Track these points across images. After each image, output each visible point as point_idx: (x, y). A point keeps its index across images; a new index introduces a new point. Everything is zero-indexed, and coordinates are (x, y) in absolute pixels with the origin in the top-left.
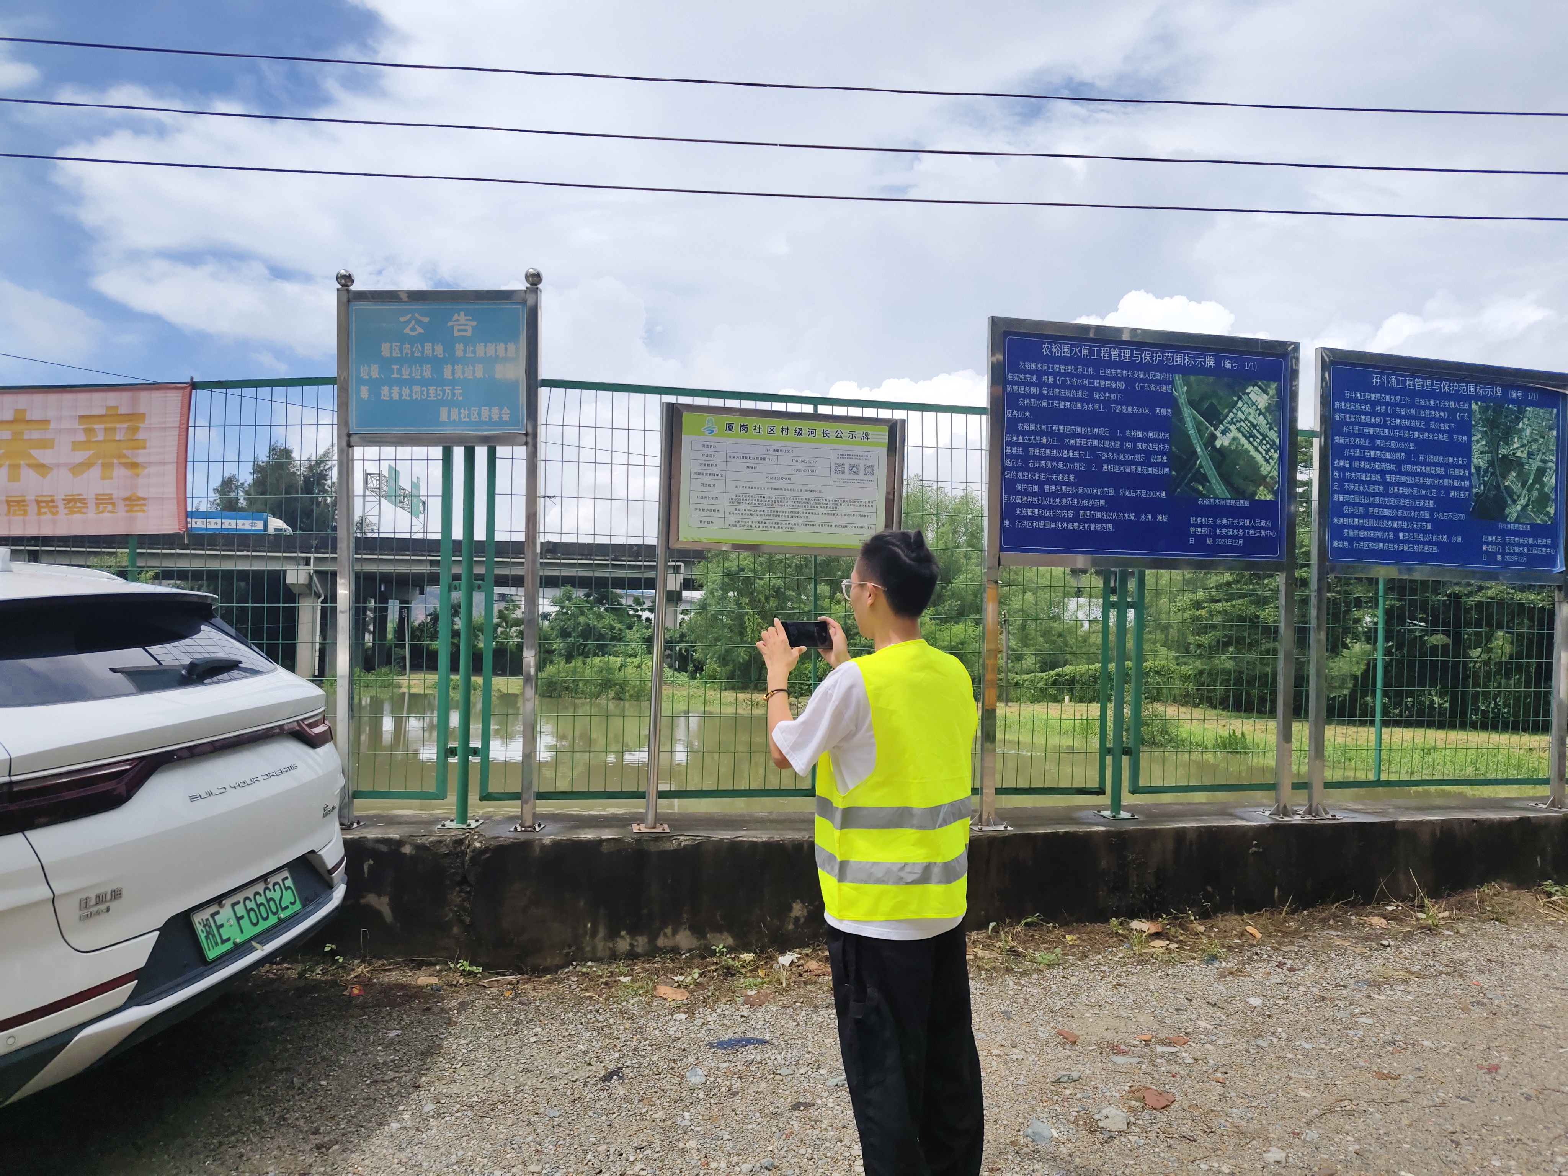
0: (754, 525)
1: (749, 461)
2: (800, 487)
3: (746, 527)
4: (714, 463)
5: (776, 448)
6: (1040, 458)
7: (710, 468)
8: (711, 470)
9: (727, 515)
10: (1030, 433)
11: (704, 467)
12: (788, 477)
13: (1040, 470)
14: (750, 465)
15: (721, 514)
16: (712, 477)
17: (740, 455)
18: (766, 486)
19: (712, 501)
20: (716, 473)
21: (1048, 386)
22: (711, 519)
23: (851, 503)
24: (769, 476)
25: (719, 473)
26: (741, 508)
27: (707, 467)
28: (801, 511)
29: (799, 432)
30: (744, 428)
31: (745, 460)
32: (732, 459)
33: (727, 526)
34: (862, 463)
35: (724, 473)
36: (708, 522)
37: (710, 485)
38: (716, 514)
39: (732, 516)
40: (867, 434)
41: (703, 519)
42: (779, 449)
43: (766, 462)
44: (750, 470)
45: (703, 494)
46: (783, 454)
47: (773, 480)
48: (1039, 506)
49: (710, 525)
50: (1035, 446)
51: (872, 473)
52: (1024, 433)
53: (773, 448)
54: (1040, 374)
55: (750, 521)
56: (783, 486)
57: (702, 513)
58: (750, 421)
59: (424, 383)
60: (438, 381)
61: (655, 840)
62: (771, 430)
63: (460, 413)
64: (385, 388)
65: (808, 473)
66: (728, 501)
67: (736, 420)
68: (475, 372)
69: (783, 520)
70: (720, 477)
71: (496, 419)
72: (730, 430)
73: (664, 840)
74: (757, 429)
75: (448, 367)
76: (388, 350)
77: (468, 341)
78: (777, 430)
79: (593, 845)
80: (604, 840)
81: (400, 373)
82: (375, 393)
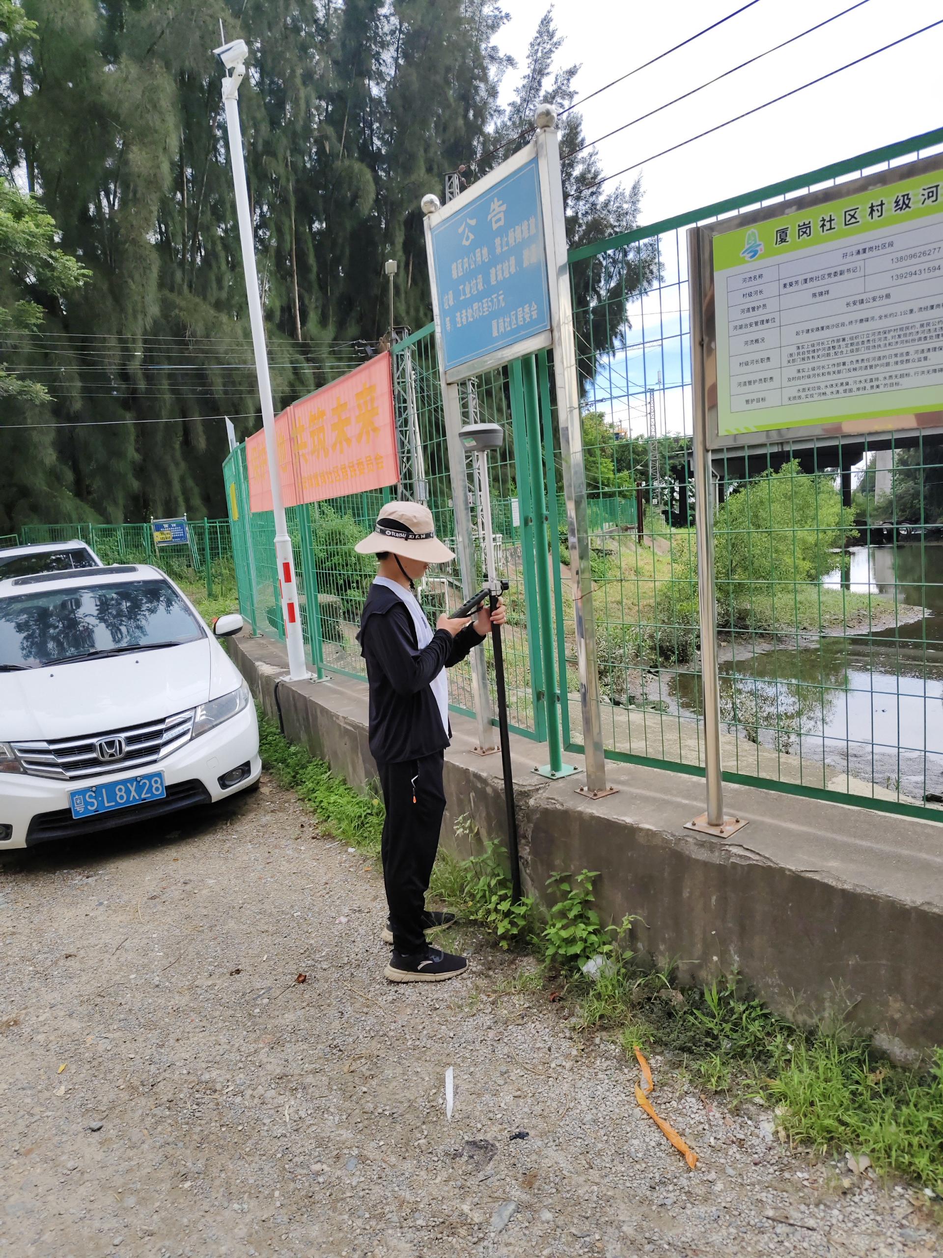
0: (828, 391)
1: (815, 283)
2: (907, 306)
3: (816, 397)
4: (761, 303)
5: (861, 248)
7: (756, 313)
8: (758, 315)
9: (785, 383)
11: (747, 315)
12: (884, 292)
14: (817, 290)
15: (776, 383)
16: (760, 327)
17: (801, 279)
18: (846, 319)
19: (761, 366)
20: (765, 318)
22: (760, 395)
24: (851, 300)
25: (769, 317)
26: (806, 366)
27: (752, 313)
28: (912, 350)
29: (903, 204)
30: (805, 229)
31: (810, 284)
32: (789, 289)
33: (786, 401)
35: (776, 315)
36: (758, 400)
37: (757, 341)
38: (768, 385)
39: (793, 383)
41: (750, 397)
42: (867, 246)
43: (846, 276)
44: (819, 299)
45: (748, 358)
46: (875, 253)
47: (858, 307)
49: (762, 404)
53: (854, 249)
55: (822, 385)
56: (876, 313)
57: (748, 388)
58: (813, 215)
59: (479, 297)
60: (488, 291)
61: (701, 844)
62: (851, 217)
63: (504, 322)
64: (458, 314)
65: (925, 275)
66: (785, 359)
67: (792, 220)
68: (509, 268)
69: (880, 372)
70: (770, 324)
71: (528, 320)
72: (783, 240)
73: (712, 847)
74: (827, 224)
75: (493, 271)
76: (456, 271)
77: (502, 232)
78: (863, 214)
79: (630, 832)
80: (641, 830)
81: (465, 294)
82: (453, 322)
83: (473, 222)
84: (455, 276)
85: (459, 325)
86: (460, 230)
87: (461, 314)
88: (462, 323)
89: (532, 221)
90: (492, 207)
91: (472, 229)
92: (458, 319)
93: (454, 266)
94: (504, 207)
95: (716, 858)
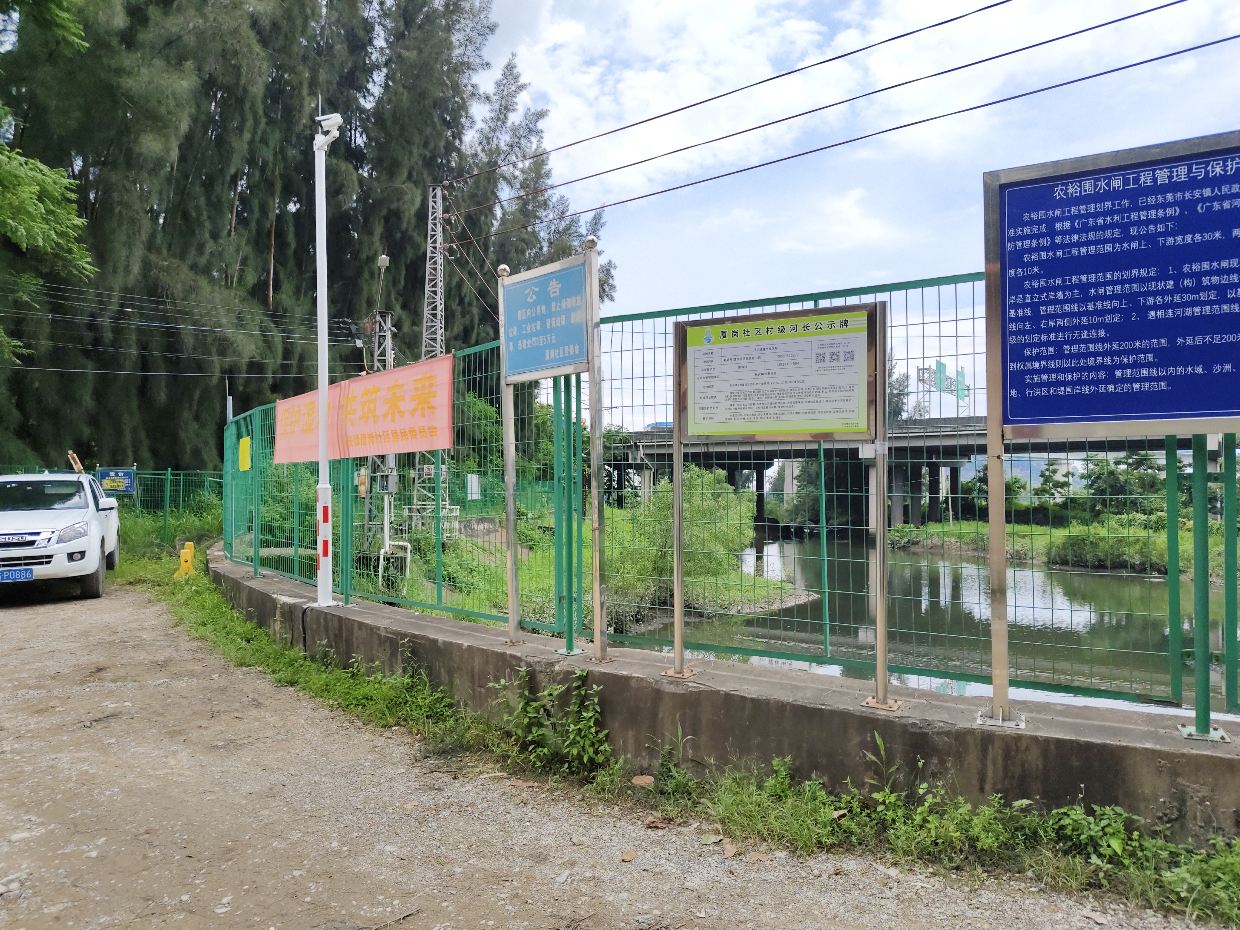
0: (746, 417)
1: (740, 361)
2: (784, 380)
4: (713, 367)
5: (762, 347)
6: (1055, 316)
7: (709, 372)
8: (711, 373)
9: (724, 411)
10: (1040, 290)
11: (705, 372)
12: (773, 371)
13: (1057, 329)
14: (741, 365)
15: (719, 410)
16: (712, 379)
17: (733, 358)
18: (755, 382)
20: (714, 375)
21: (1063, 233)
22: (711, 416)
23: (833, 389)
24: (758, 372)
25: (716, 375)
26: (735, 403)
27: (707, 371)
28: (786, 401)
29: (782, 330)
30: (735, 333)
31: (737, 361)
32: (726, 362)
34: (841, 350)
35: (720, 375)
36: (710, 418)
37: (710, 387)
39: (728, 411)
40: (846, 322)
41: (705, 416)
42: (765, 347)
43: (755, 360)
44: (742, 369)
45: (705, 395)
46: (769, 351)
47: (761, 376)
48: (1057, 371)
49: (711, 421)
50: (1047, 303)
51: (853, 359)
52: (1032, 291)
53: (759, 348)
54: (1050, 222)
55: (743, 414)
56: (770, 380)
57: (704, 411)
58: (740, 327)
59: (537, 334)
60: (544, 332)
61: (671, 683)
62: (758, 332)
63: (555, 352)
64: (520, 342)
65: (791, 366)
66: (724, 398)
67: (729, 327)
68: (561, 321)
69: (771, 410)
70: (717, 379)
71: (572, 354)
72: (724, 337)
73: (677, 684)
74: (746, 332)
75: (548, 321)
76: (521, 315)
77: (558, 299)
78: (763, 331)
79: (626, 679)
80: (634, 677)
81: (526, 330)
82: (516, 346)
83: (537, 289)
84: (520, 318)
85: (520, 349)
86: (527, 292)
87: (522, 342)
88: (522, 347)
89: (579, 298)
90: (551, 283)
91: (534, 293)
92: (520, 345)
93: (519, 312)
94: (560, 286)
95: (679, 690)
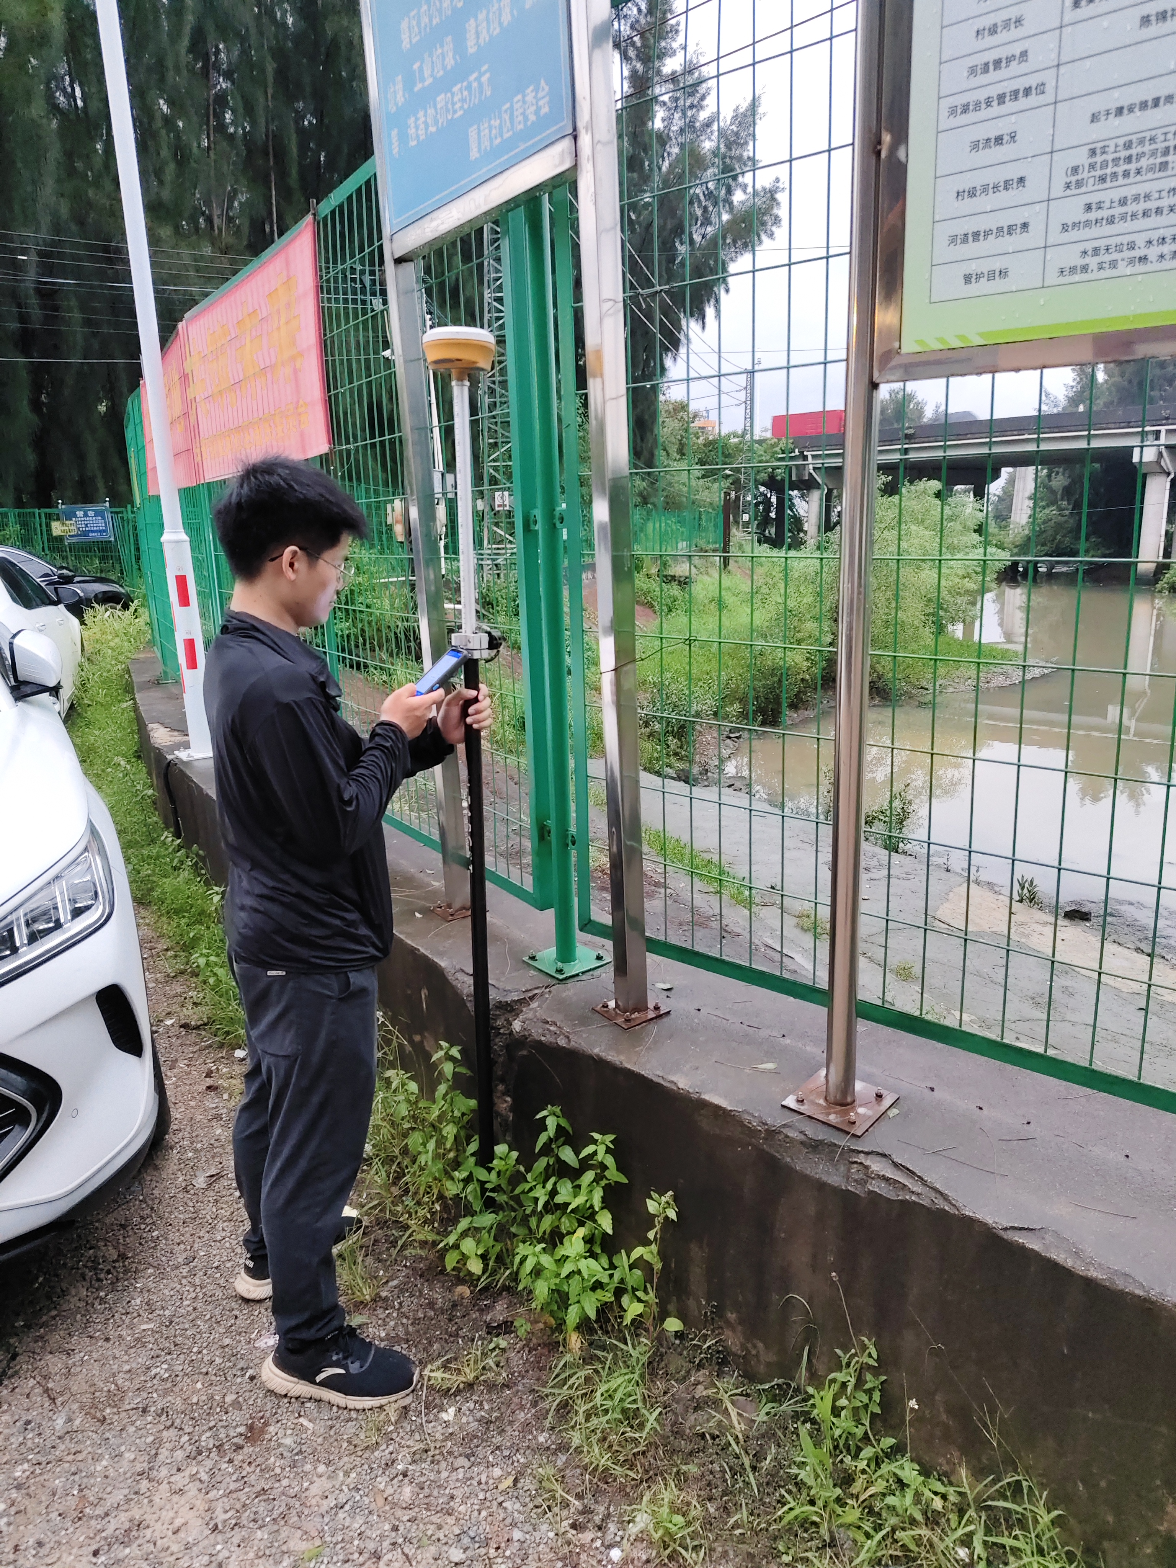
3: (1123, 269)
4: (1017, 49)
7: (1003, 73)
8: (1008, 79)
9: (1055, 236)
11: (982, 79)
15: (1034, 237)
16: (1010, 106)
20: (1020, 84)
22: (997, 264)
25: (1032, 81)
26: (1106, 196)
27: (991, 74)
32: (1085, 11)
33: (1052, 278)
36: (991, 276)
37: (999, 140)
38: (1018, 240)
41: (973, 267)
44: (1155, 29)
45: (976, 180)
49: (998, 285)
57: (972, 248)
59: (446, 83)
60: (463, 68)
61: (813, 1144)
63: (490, 128)
64: (411, 121)
66: (1060, 179)
68: (500, 14)
70: (1034, 100)
71: (532, 117)
73: (833, 1154)
75: (471, 25)
76: (408, 34)
80: (706, 1105)
85: (413, 143)
87: (417, 119)
88: (418, 137)
92: (412, 131)
93: (404, 24)
95: (840, 1177)
